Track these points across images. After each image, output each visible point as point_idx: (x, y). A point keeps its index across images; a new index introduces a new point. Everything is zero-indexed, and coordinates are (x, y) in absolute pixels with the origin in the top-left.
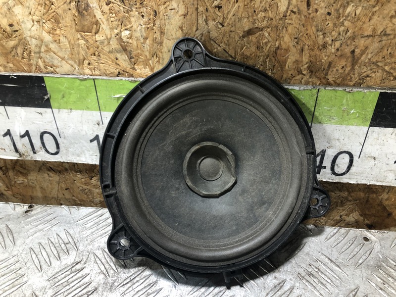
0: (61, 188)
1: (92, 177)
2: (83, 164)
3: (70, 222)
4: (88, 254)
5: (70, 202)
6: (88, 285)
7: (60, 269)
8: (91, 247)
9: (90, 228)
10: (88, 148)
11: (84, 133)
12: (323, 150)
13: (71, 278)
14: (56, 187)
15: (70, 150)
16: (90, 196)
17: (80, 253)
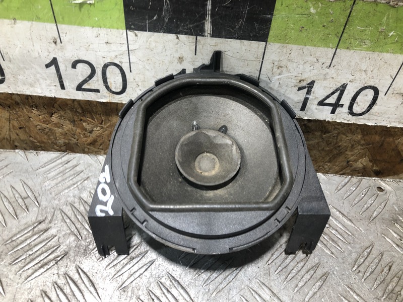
0: (14, 127)
1: (52, 114)
2: (40, 97)
3: (27, 171)
4: (53, 210)
5: (26, 143)
6: (56, 249)
7: (18, 230)
8: (57, 202)
9: (53, 178)
10: (44, 75)
11: (37, 55)
12: (344, 84)
13: (33, 241)
14: (7, 125)
15: (20, 77)
16: (52, 137)
17: (42, 210)
